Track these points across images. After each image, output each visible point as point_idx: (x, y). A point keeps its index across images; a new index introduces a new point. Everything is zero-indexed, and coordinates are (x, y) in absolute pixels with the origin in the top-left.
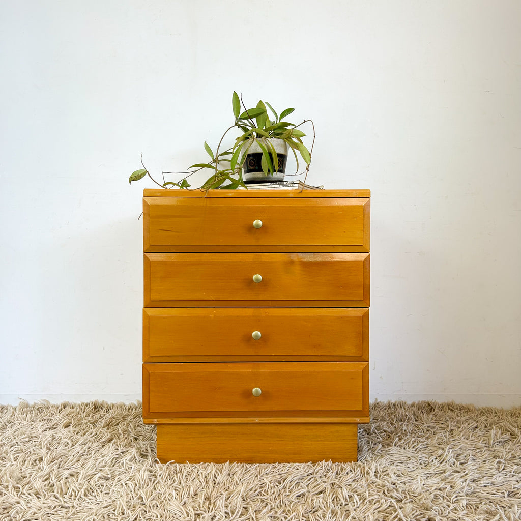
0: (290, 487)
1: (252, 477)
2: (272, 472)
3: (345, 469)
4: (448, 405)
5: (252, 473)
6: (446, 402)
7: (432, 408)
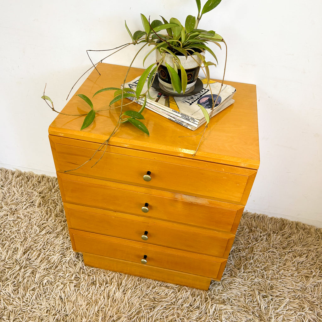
0: (156, 315)
1: (136, 298)
2: (150, 293)
3: (197, 302)
4: (297, 224)
5: (137, 293)
6: (296, 221)
7: (284, 224)
